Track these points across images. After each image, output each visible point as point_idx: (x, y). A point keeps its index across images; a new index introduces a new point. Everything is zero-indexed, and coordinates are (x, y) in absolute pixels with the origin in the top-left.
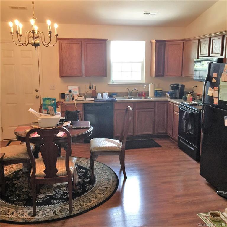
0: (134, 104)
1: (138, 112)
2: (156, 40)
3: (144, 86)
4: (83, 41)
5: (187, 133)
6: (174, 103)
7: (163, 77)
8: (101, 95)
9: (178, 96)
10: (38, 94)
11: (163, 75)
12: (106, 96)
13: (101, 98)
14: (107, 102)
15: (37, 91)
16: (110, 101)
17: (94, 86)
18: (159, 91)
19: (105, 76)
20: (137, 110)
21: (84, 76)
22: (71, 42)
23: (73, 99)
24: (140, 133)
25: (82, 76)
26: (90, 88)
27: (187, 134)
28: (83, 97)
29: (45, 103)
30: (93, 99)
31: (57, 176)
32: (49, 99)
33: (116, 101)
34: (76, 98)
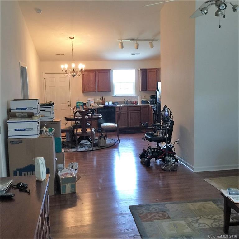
0: (127, 108)
1: (131, 113)
2: (140, 69)
3: (135, 97)
4: (96, 71)
8: (107, 103)
10: (69, 104)
11: (146, 90)
12: (111, 104)
13: (108, 105)
14: (111, 107)
15: (68, 102)
16: (113, 106)
17: (103, 97)
18: (144, 100)
19: (110, 91)
21: (97, 92)
22: (89, 72)
23: (91, 106)
24: (132, 126)
25: (96, 92)
26: (101, 99)
28: (97, 104)
29: (78, 104)
30: (103, 105)
31: (87, 133)
32: (79, 102)
34: (92, 105)
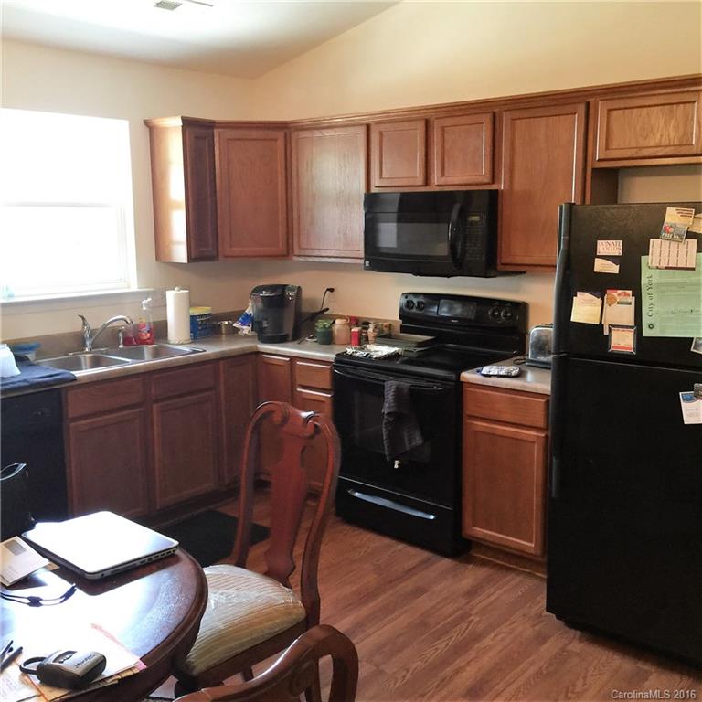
0: (144, 383)
1: (163, 412)
2: (183, 120)
3: (144, 302)
5: (397, 462)
6: (293, 359)
7: (215, 262)
9: (289, 329)
11: (213, 255)
14: (31, 391)
16: (47, 384)
18: (201, 316)
20: (155, 407)
27: (396, 466)
33: (75, 379)
